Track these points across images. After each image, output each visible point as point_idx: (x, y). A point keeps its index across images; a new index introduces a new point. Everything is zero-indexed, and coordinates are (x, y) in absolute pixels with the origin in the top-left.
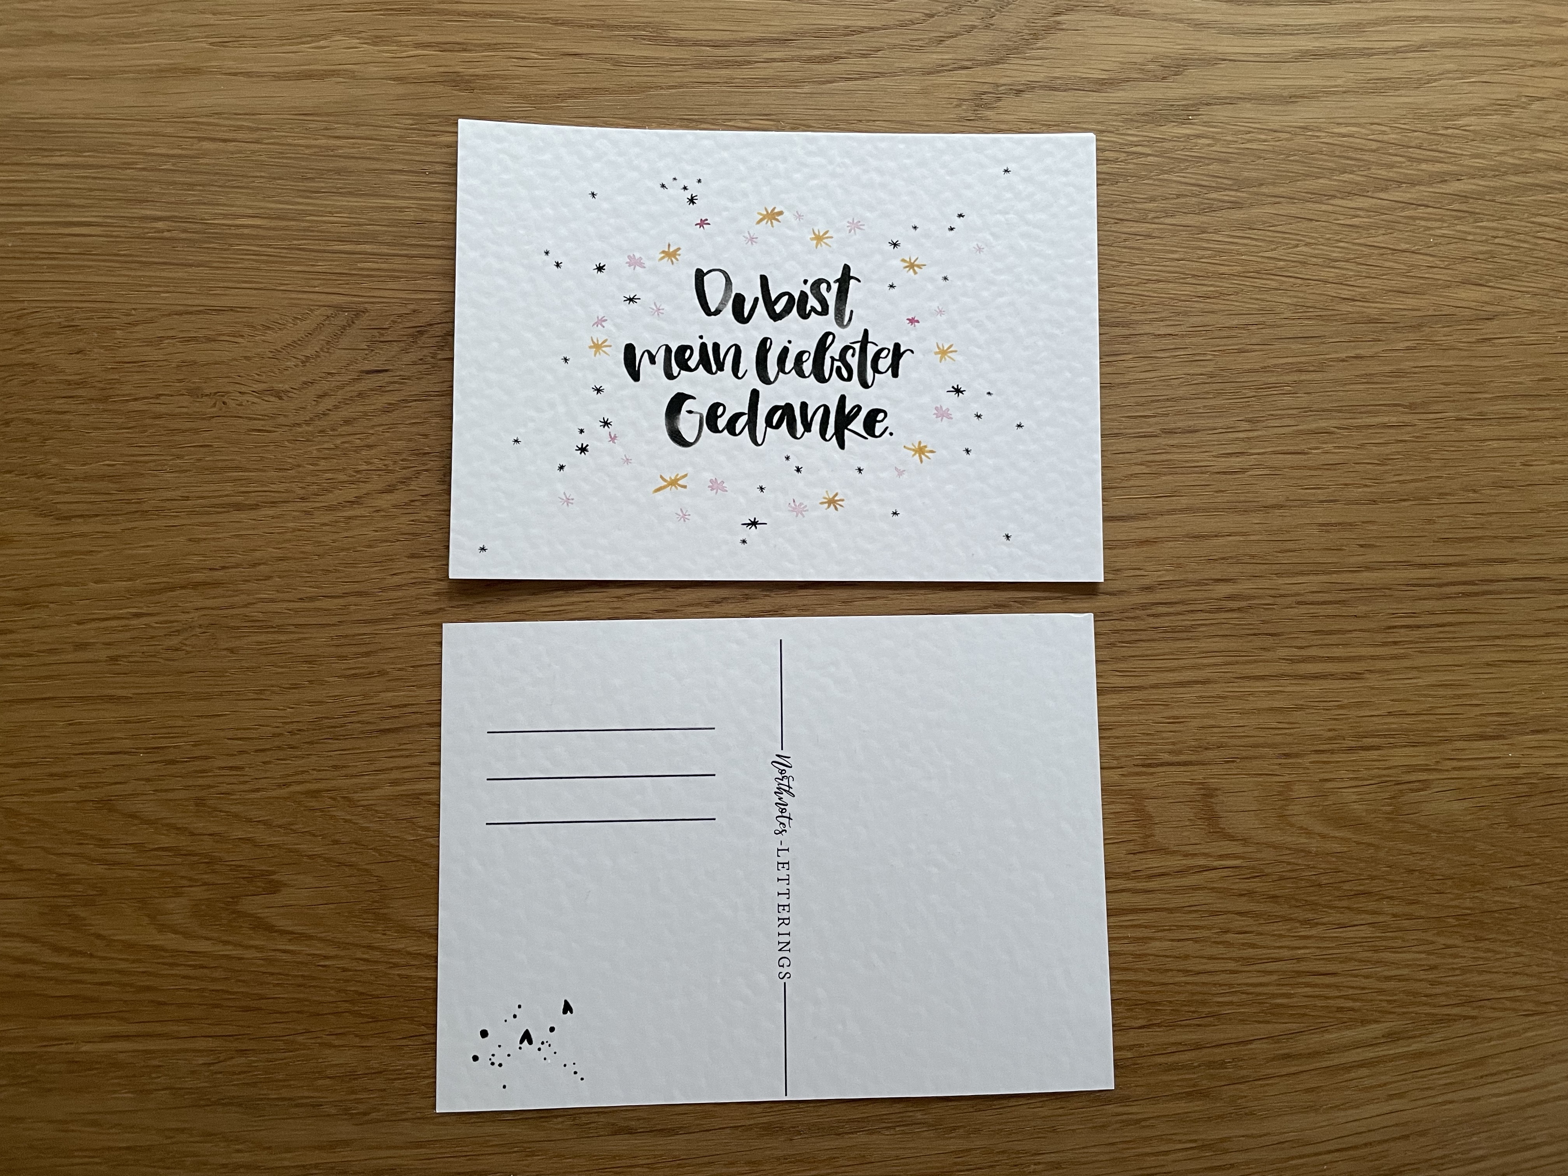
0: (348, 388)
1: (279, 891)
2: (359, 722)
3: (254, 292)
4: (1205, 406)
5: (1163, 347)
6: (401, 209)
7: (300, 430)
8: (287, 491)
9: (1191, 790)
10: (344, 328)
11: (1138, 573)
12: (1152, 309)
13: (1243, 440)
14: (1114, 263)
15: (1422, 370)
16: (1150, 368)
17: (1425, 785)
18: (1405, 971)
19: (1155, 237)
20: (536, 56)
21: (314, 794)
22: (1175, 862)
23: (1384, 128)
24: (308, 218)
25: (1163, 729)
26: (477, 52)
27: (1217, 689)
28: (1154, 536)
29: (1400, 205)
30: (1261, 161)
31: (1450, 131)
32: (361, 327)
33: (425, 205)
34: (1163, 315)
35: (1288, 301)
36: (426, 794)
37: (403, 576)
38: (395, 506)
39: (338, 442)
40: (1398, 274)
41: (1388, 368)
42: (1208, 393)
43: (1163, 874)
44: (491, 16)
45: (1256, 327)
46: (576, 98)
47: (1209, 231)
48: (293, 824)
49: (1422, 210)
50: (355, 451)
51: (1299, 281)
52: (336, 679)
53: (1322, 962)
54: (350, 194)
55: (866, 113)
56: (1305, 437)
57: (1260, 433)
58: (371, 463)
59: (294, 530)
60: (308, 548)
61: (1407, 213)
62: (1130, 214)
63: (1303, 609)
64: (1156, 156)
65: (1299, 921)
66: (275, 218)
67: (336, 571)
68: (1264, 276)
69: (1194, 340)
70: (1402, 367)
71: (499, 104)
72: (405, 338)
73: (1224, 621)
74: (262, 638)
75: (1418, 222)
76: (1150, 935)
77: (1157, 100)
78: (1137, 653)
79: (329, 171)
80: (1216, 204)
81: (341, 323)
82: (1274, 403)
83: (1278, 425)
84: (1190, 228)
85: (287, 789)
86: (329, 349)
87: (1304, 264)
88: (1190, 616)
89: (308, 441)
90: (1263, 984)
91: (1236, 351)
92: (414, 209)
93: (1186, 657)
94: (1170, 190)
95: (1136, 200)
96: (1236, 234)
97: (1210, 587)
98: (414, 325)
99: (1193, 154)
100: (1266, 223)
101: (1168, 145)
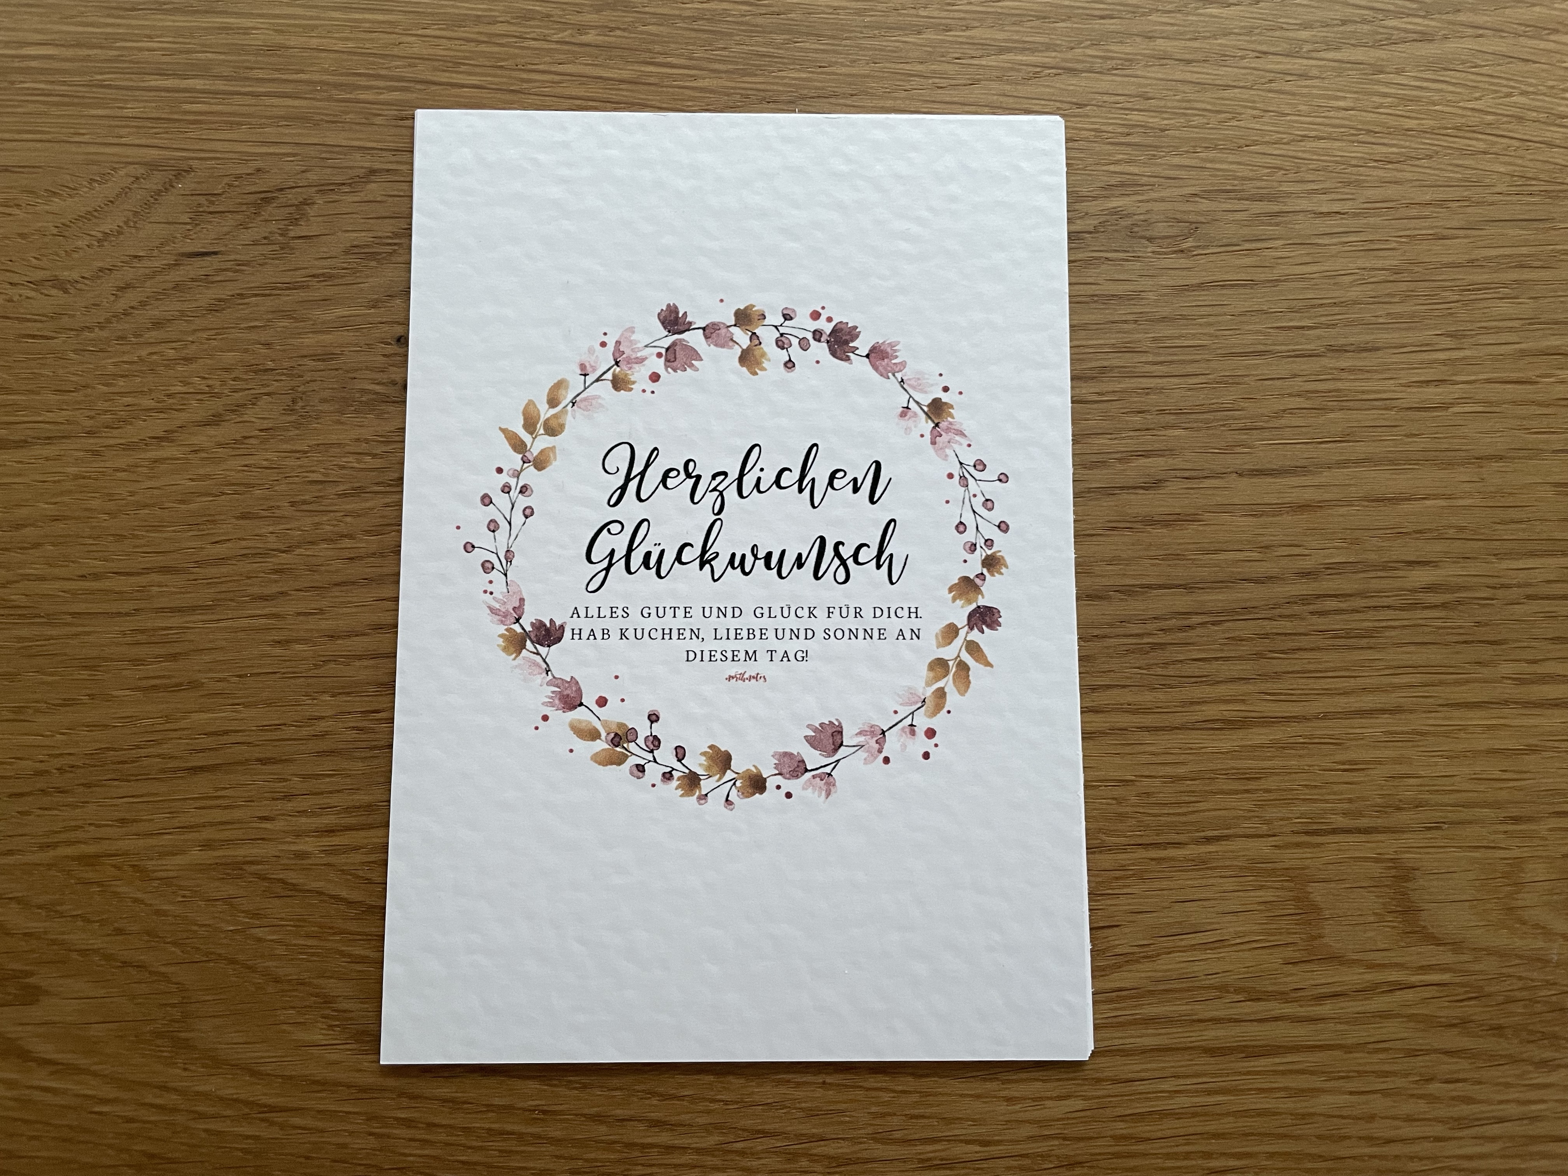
0: (161, 278)
1: (38, 1000)
2: (158, 756)
3: (39, 145)
4: (1388, 314)
5: (1328, 230)
6: (246, 31)
7: (93, 336)
8: (69, 422)
9: (1376, 870)
10: (159, 193)
11: (1296, 551)
12: (1311, 177)
13: (1444, 362)
14: (1255, 112)
16: (1308, 259)
19: (1313, 78)
21: (90, 860)
22: (1354, 977)
24: (118, 44)
25: (1336, 780)
27: (1418, 722)
32: (182, 192)
34: (1326, 186)
35: (1501, 170)
36: (252, 863)
37: (229, 545)
38: (220, 445)
39: (144, 353)
42: (1389, 295)
43: (1335, 995)
45: (1458, 204)
47: (1388, 70)
48: (62, 904)
50: (166, 366)
51: (1516, 143)
52: (127, 692)
56: (1531, 359)
57: (1467, 353)
58: (189, 384)
59: (76, 477)
60: (95, 504)
62: (1277, 46)
63: (1536, 606)
65: (1533, 1063)
66: (73, 45)
67: (134, 536)
68: (1466, 134)
72: (244, 208)
73: (1420, 622)
74: (25, 632)
76: (1318, 1085)
78: (1296, 668)
80: (1396, 35)
81: (155, 187)
82: (1488, 310)
83: (1494, 342)
84: (1362, 66)
85: (52, 853)
86: (136, 222)
87: (1520, 119)
88: (1371, 614)
89: (101, 351)
90: (1482, 1156)
91: (1430, 237)
92: (263, 31)
93: (1367, 674)
94: (1331, 14)
95: (1284, 26)
96: (1427, 76)
97: (1400, 573)
98: (257, 190)
100: (1466, 61)
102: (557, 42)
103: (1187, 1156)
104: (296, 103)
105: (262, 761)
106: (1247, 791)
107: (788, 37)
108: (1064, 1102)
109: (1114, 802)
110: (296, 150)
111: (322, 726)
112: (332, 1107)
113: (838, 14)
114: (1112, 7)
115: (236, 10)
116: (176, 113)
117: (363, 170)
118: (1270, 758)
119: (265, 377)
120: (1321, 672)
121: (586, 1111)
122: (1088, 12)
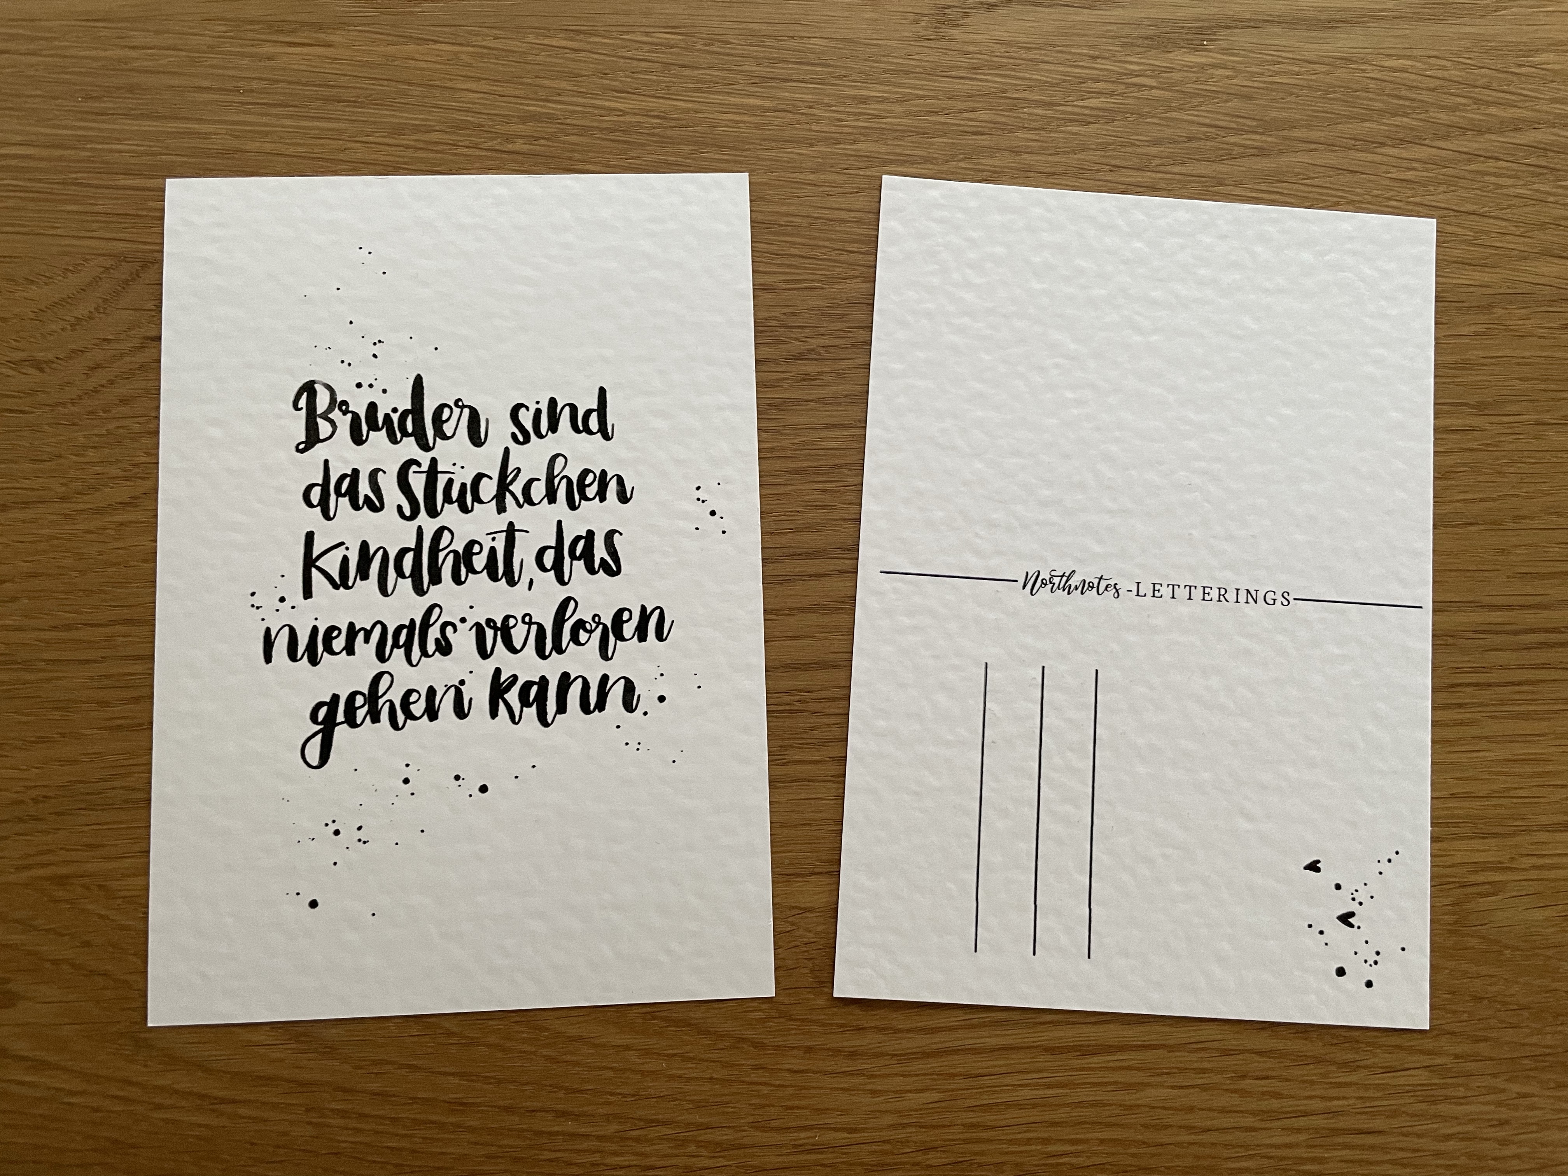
0: (127, 359)
1: (14, 1004)
2: (122, 788)
3: (18, 237)
6: (206, 136)
7: (66, 411)
8: (44, 488)
10: (126, 282)
15: (1493, 361)
17: (1497, 888)
18: (1470, 1128)
21: (62, 881)
23: (1445, 63)
24: (89, 146)
29: (1465, 156)
30: (1292, 98)
31: (1524, 70)
32: (147, 282)
33: (235, 130)
39: (112, 426)
47: (1227, 182)
48: (36, 919)
49: (1492, 163)
52: (95, 731)
53: (1364, 1116)
54: (142, 116)
55: (799, 28)
59: (51, 538)
60: (67, 562)
61: (1472, 167)
62: (1130, 160)
64: (1162, 89)
65: (1335, 1064)
67: (104, 592)
70: (1468, 357)
75: (1487, 178)
76: (1145, 1080)
77: (1163, 20)
79: (119, 88)
80: (1237, 150)
81: (124, 277)
84: (1204, 179)
85: (28, 874)
86: (105, 308)
89: (74, 424)
90: (1289, 1146)
92: (223, 136)
94: (1178, 132)
95: (1136, 142)
96: (1263, 188)
99: (1208, 87)
100: (1298, 174)
101: (1176, 76)
102: (486, 150)
103: (1028, 1142)
107: (693, 148)
108: (922, 1095)
112: (276, 1100)
113: (739, 128)
114: (983, 124)
115: (198, 116)
116: (142, 209)
121: (501, 1103)
122: (961, 128)
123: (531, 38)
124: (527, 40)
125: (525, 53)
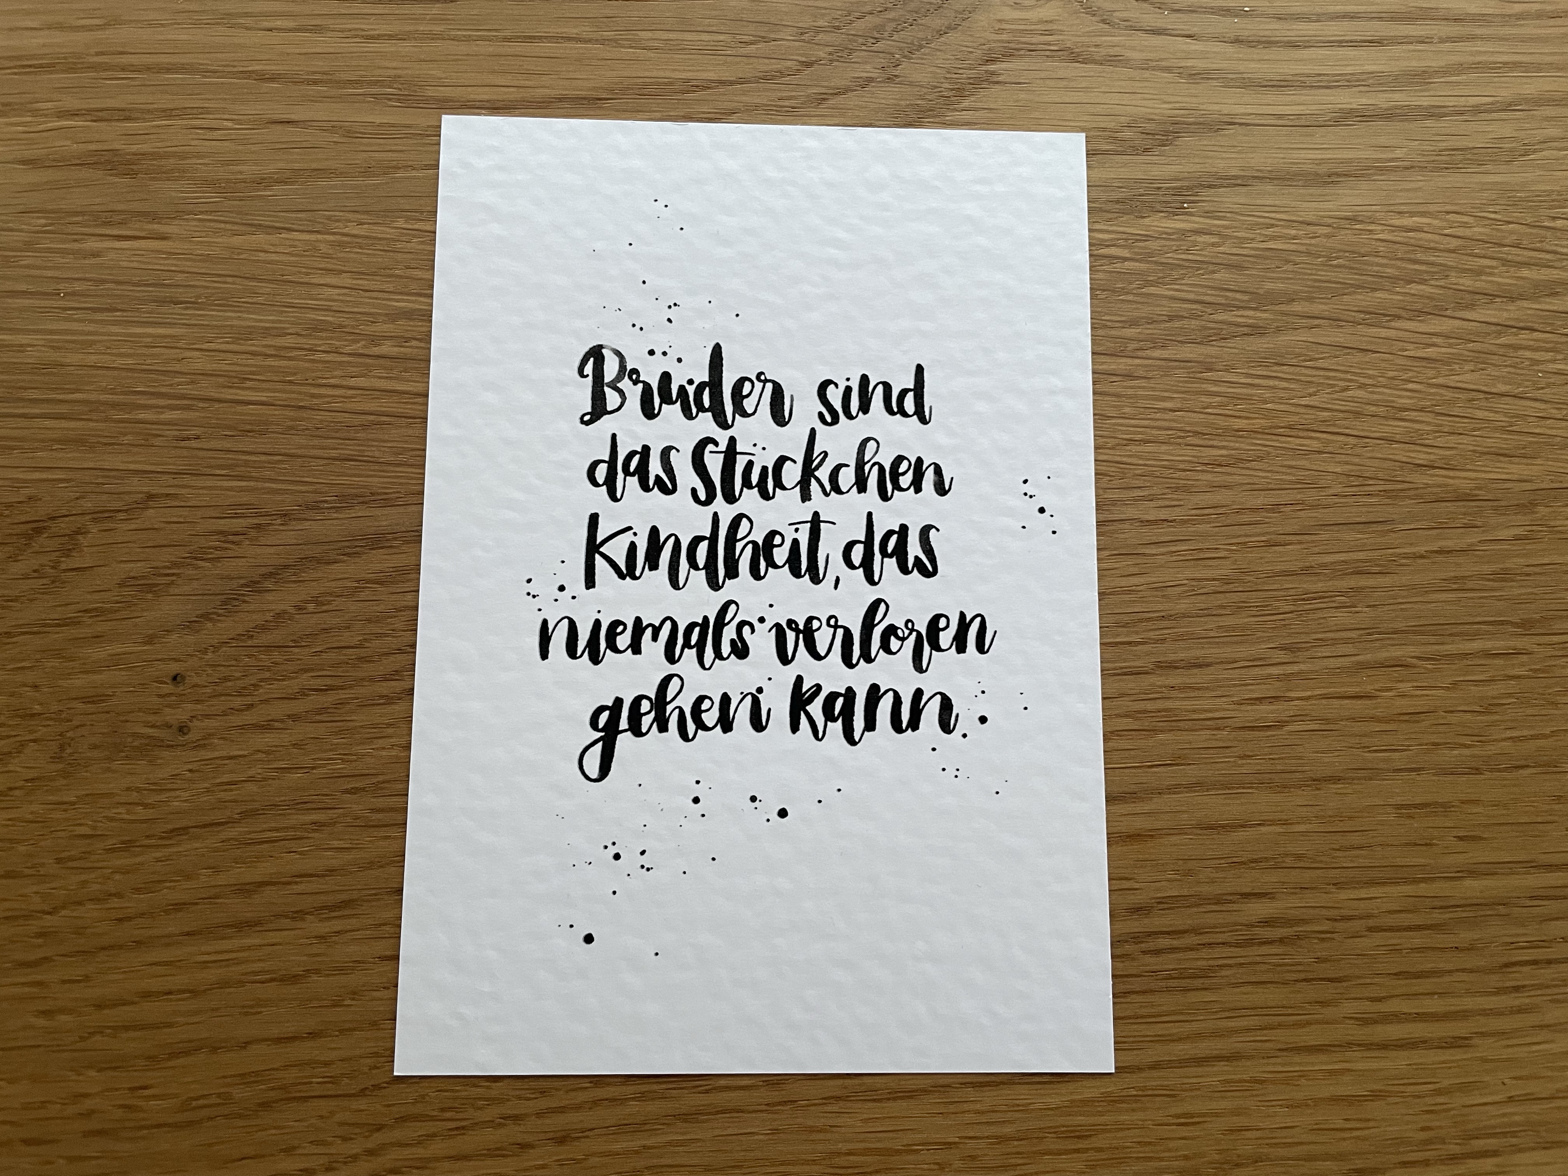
4: (1220, 627)
5: (1154, 539)
6: (21, 348)
12: (1137, 483)
13: (1278, 678)
15: (1537, 570)
16: (1135, 570)
19: (1138, 378)
20: (229, 124)
23: (1465, 219)
25: (1170, 1135)
26: (145, 120)
28: (1149, 827)
29: (1493, 328)
30: (1289, 267)
31: (1557, 223)
33: (54, 341)
34: (1153, 492)
35: (1337, 470)
40: (1496, 429)
41: (1487, 569)
42: (1222, 607)
44: (168, 71)
45: (1291, 508)
46: (286, 183)
47: (1217, 368)
49: (1525, 335)
51: (1351, 440)
56: (1370, 672)
57: (1302, 667)
61: (1504, 340)
63: (1378, 938)
64: (1137, 261)
68: (1301, 434)
69: (1201, 528)
70: (1507, 565)
71: (174, 194)
72: (14, 539)
73: (1258, 959)
75: (1521, 353)
77: (1137, 181)
80: (1226, 330)
82: (1322, 621)
83: (1330, 655)
84: (1190, 364)
87: (1357, 414)
88: (1204, 953)
91: (1262, 544)
92: (39, 348)
93: (1202, 1018)
94: (1158, 310)
95: (1109, 324)
96: (1259, 373)
97: (1235, 907)
98: (29, 519)
99: (1190, 257)
100: (1300, 355)
101: (1153, 245)
102: (349, 354)
104: (72, 424)
105: (27, 1142)
106: (1077, 1151)
109: (936, 1167)
110: (71, 475)
111: (89, 1104)
115: (12, 326)
117: (141, 496)
118: (1101, 1114)
119: (33, 723)
120: (1154, 1016)
123: (401, 223)
124: (395, 225)
125: (394, 240)
